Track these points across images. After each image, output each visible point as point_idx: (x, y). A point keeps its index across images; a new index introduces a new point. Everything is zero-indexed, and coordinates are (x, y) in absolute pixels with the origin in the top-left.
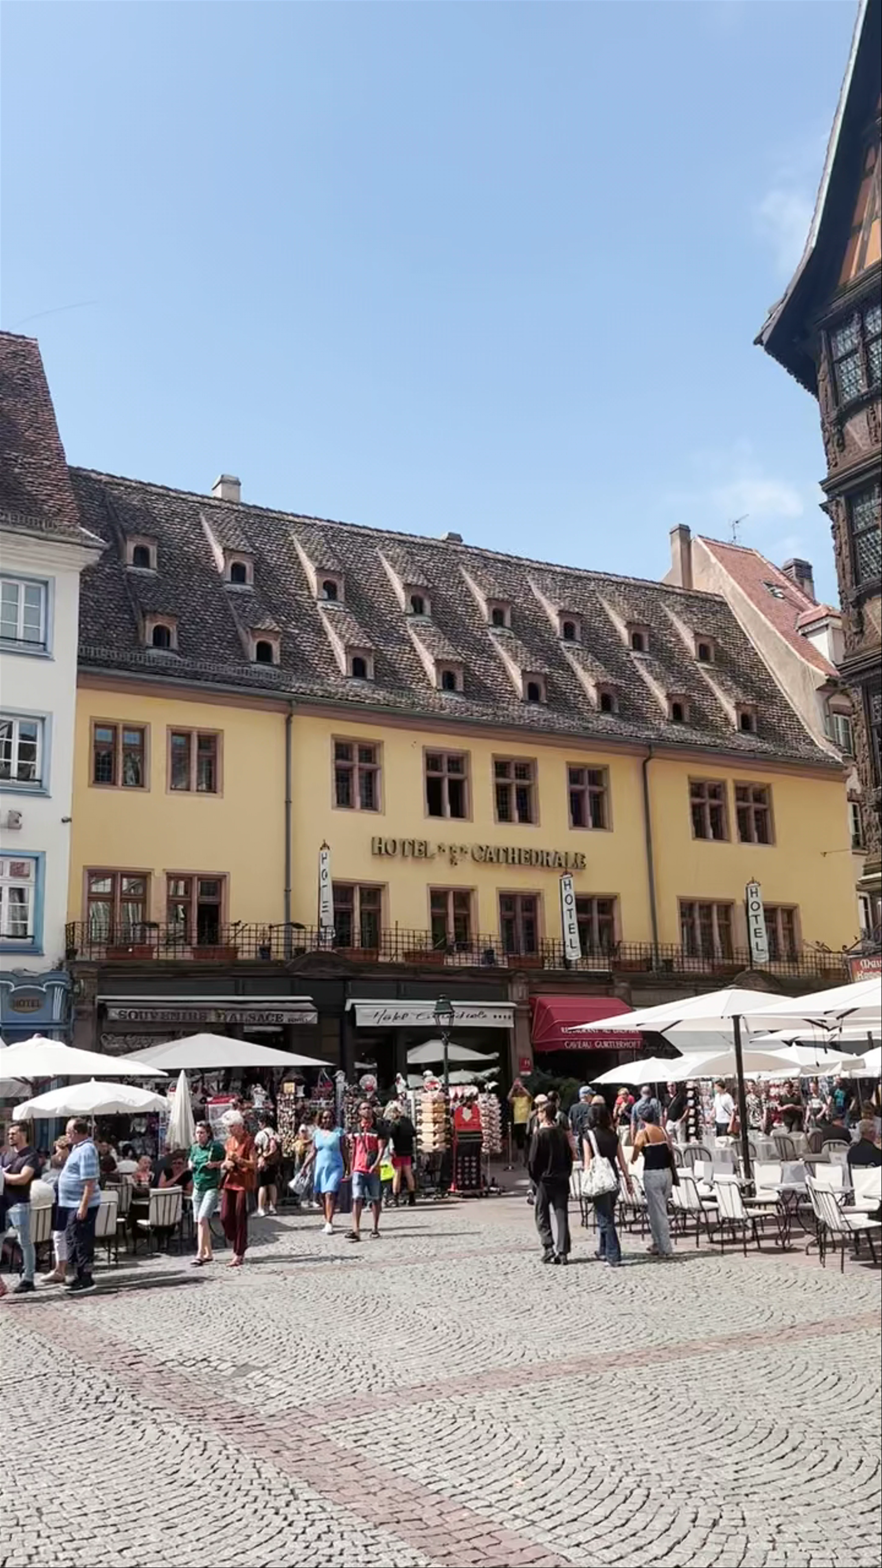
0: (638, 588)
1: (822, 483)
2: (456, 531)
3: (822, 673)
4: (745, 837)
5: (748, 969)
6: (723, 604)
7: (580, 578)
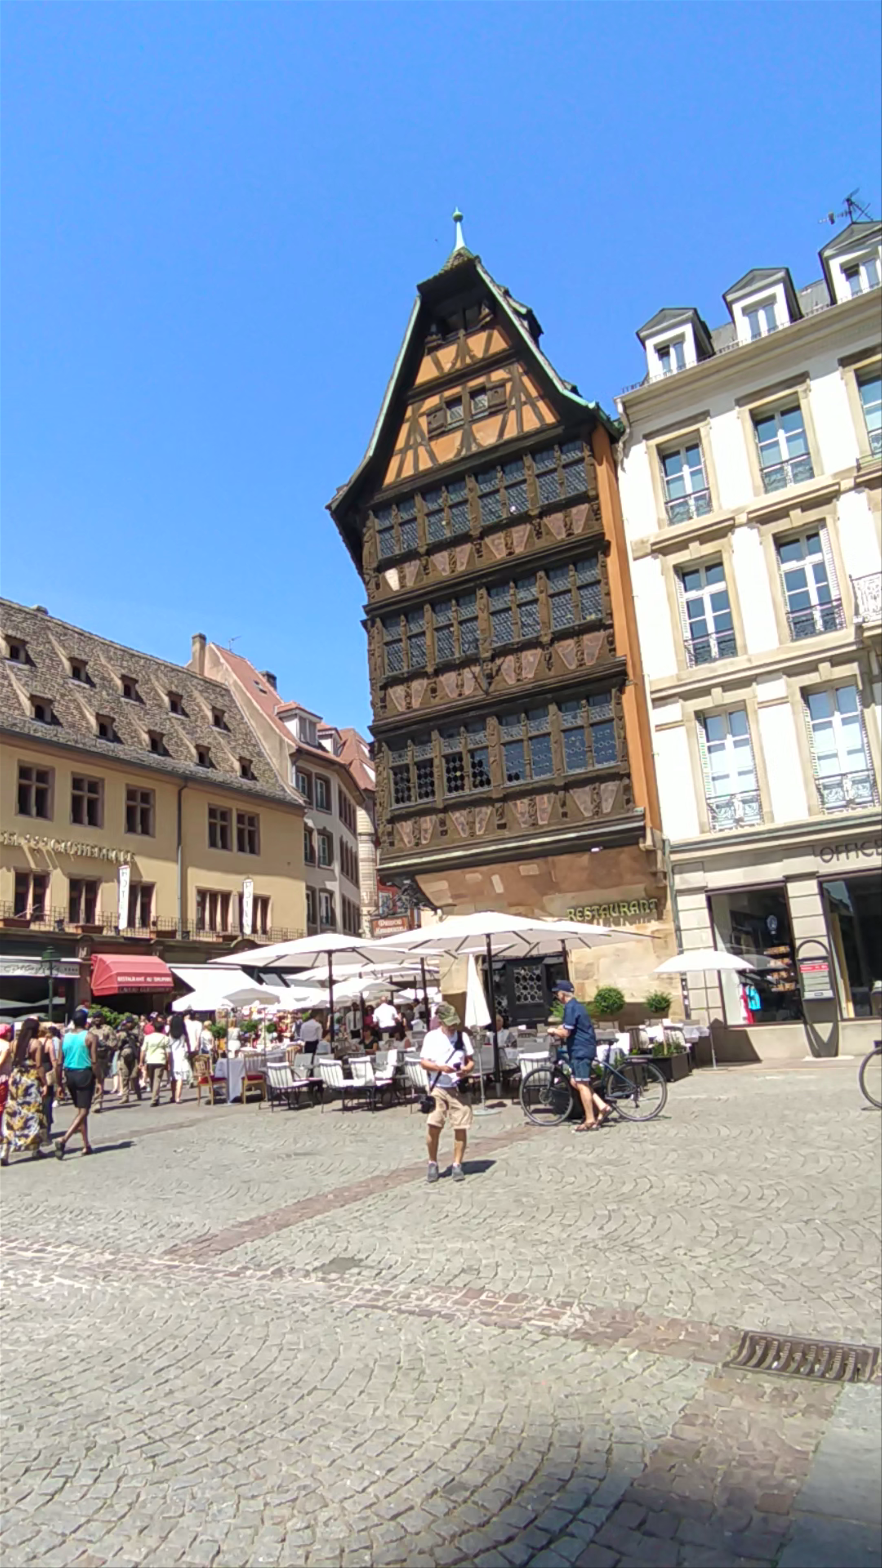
0: (173, 670)
1: (364, 607)
2: (44, 606)
3: (293, 744)
4: (241, 849)
5: (240, 939)
6: (227, 691)
7: (133, 655)
